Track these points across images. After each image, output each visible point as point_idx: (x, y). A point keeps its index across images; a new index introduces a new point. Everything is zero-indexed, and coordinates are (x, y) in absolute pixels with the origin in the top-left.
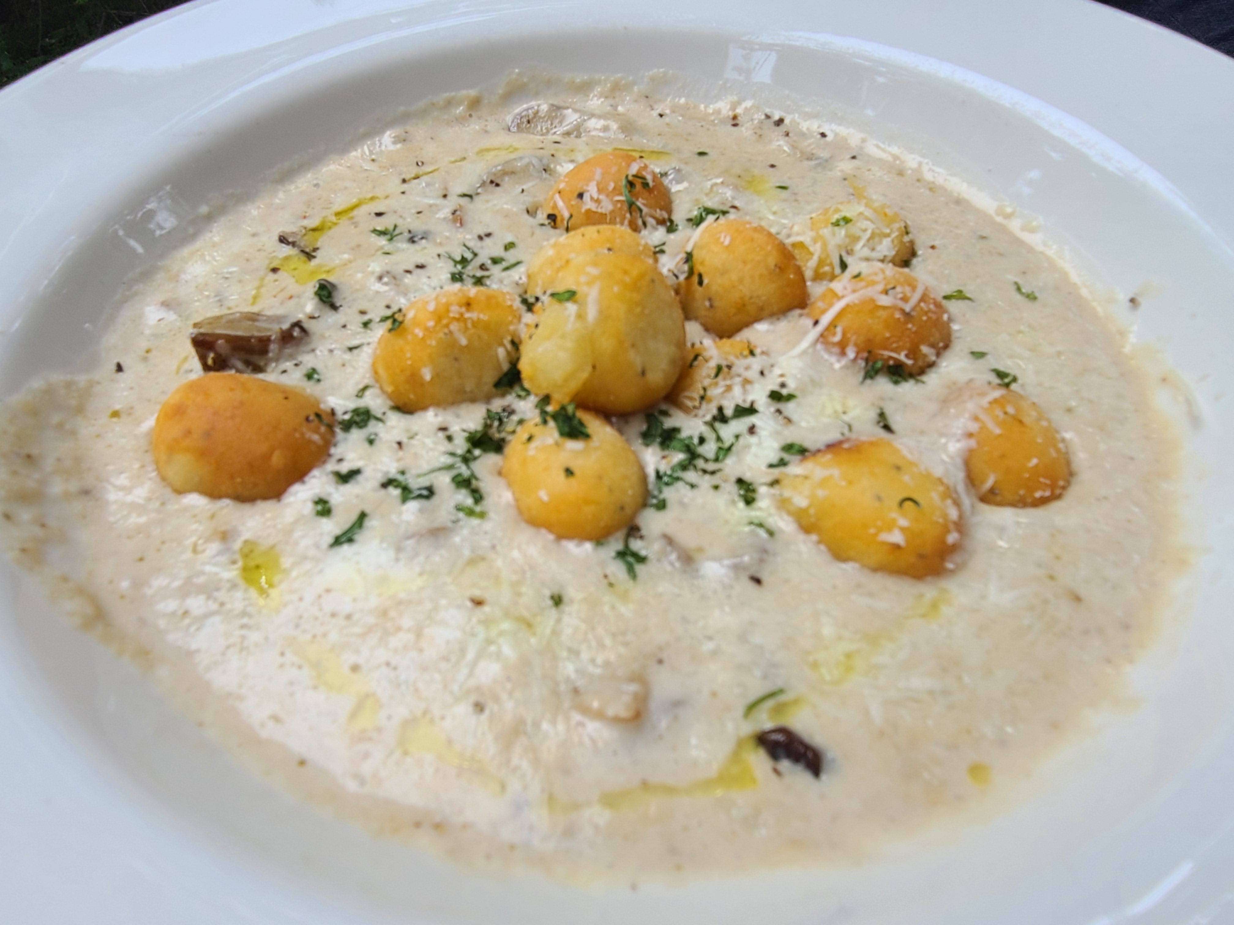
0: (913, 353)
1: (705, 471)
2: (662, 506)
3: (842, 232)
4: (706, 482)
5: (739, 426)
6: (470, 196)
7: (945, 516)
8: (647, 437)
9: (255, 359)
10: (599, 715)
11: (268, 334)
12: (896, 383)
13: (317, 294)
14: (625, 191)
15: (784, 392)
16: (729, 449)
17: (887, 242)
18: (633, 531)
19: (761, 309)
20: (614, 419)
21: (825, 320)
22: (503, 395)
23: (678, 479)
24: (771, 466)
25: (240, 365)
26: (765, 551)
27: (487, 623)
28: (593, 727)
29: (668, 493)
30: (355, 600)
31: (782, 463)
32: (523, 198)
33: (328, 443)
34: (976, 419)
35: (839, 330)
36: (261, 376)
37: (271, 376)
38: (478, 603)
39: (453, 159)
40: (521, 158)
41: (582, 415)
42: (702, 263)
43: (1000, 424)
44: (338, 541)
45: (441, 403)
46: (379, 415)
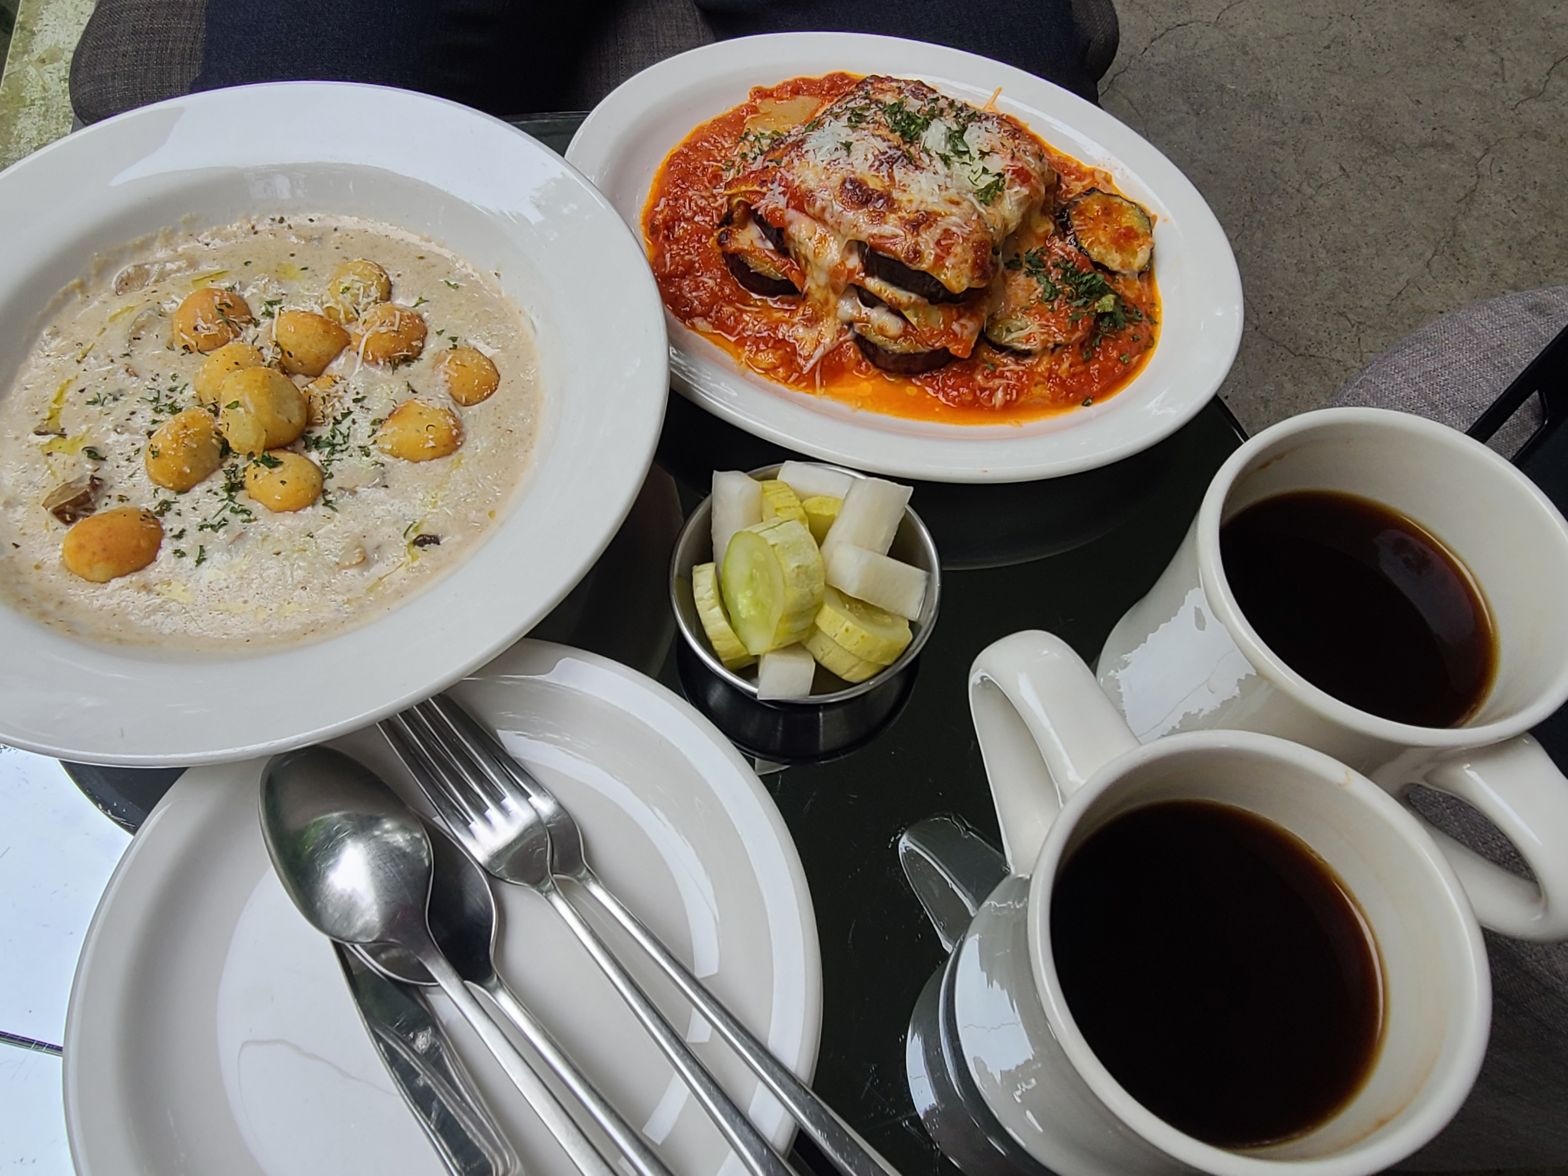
0: (410, 347)
1: (342, 451)
2: (331, 476)
3: (348, 295)
4: (345, 456)
5: (347, 422)
6: (127, 355)
7: (448, 425)
8: (307, 448)
9: (88, 506)
10: (351, 566)
11: (84, 490)
12: (409, 366)
13: (89, 457)
14: (220, 316)
15: (359, 396)
16: (348, 435)
17: (373, 288)
18: (325, 492)
19: (329, 355)
20: (289, 448)
21: (361, 350)
22: (226, 460)
23: (333, 460)
24: (369, 437)
25: (83, 513)
26: (384, 473)
27: (287, 558)
28: (350, 572)
29: (331, 469)
30: (225, 580)
31: (374, 432)
32: (160, 341)
33: (159, 525)
34: (446, 373)
35: (370, 353)
36: (96, 513)
37: (101, 511)
38: (278, 554)
39: (98, 333)
40: (142, 314)
41: (273, 454)
42: (286, 345)
43: (456, 371)
44: (199, 562)
45: (201, 481)
46: (174, 500)
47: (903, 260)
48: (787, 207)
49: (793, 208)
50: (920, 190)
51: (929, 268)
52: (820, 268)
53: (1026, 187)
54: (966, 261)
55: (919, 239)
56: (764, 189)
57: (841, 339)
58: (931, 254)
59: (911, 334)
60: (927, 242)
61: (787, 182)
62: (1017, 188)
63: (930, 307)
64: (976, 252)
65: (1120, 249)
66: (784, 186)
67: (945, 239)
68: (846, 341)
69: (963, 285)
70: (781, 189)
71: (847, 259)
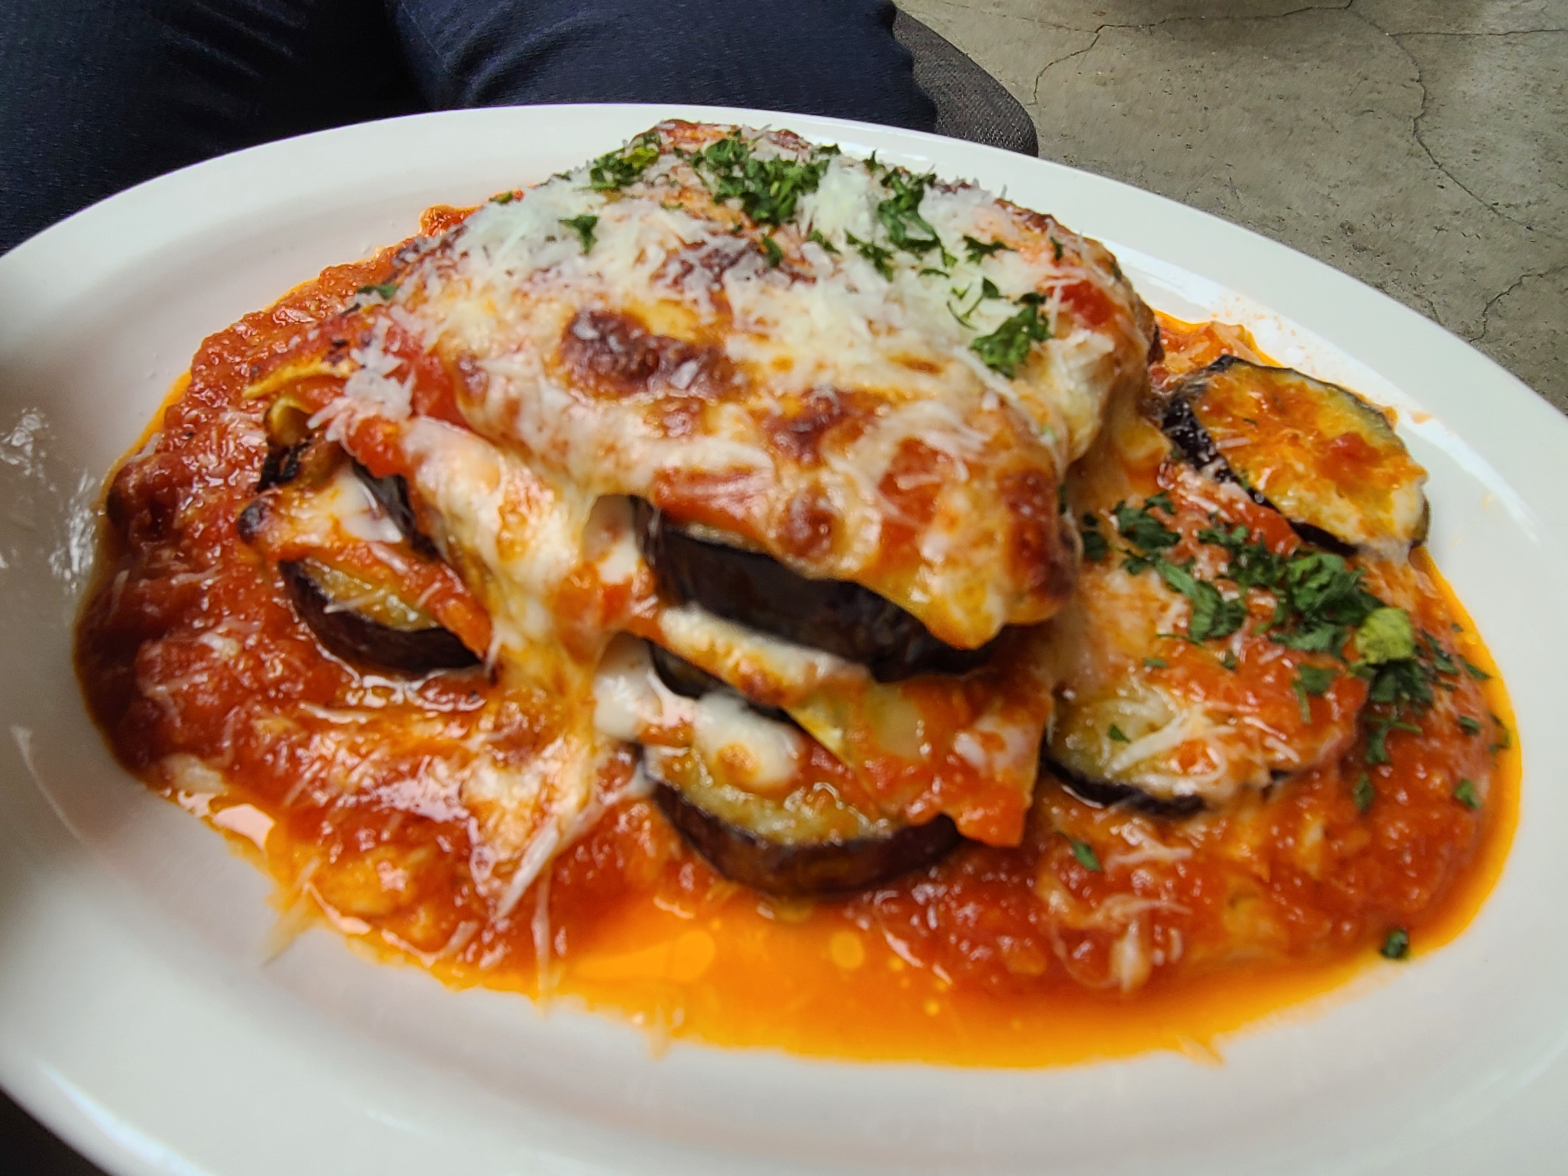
47: (776, 550)
48: (414, 414)
49: (430, 414)
50: (812, 334)
51: (865, 571)
52: (523, 589)
53: (1103, 331)
54: (987, 538)
55: (825, 477)
56: (343, 368)
57: (611, 798)
58: (866, 521)
59: (826, 776)
60: (850, 484)
61: (404, 341)
62: (1080, 335)
63: (879, 691)
64: (1014, 507)
65: (1347, 489)
66: (398, 354)
67: (908, 471)
68: (626, 804)
69: (988, 619)
70: (393, 362)
71: (603, 555)
